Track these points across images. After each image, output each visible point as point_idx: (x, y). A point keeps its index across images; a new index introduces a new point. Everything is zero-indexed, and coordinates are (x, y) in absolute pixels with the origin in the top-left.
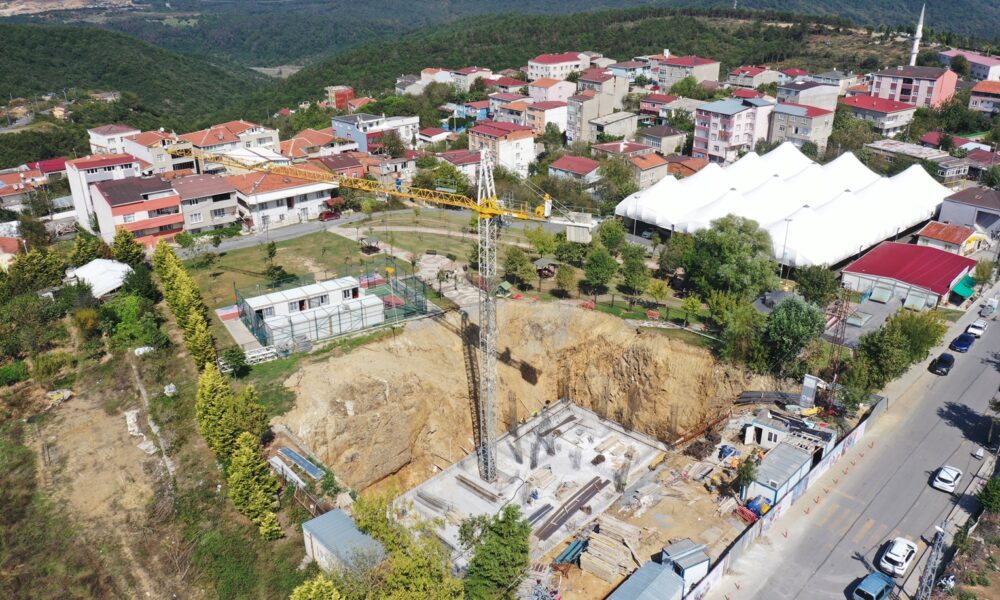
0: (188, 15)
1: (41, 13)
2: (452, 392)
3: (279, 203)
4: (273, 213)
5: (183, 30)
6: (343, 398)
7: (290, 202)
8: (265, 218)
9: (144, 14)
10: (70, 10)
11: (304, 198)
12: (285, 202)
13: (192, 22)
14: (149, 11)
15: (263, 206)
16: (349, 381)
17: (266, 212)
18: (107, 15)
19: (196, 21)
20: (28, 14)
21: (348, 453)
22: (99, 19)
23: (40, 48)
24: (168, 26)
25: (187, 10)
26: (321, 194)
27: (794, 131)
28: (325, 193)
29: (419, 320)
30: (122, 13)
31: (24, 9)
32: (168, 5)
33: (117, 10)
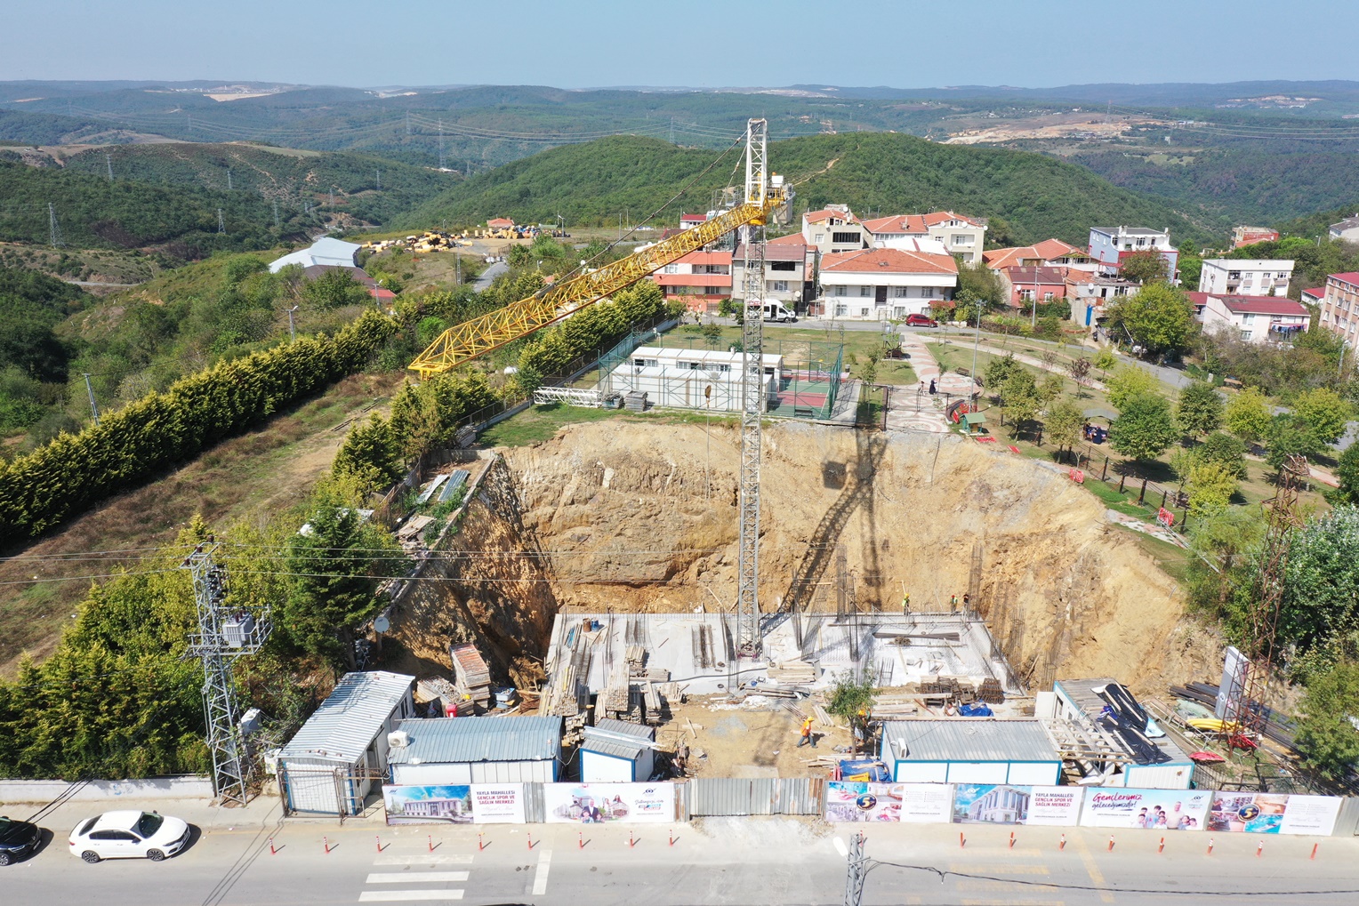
0: (1188, 151)
1: (1005, 142)
2: (790, 527)
3: (864, 291)
4: (854, 304)
5: (1168, 170)
6: (607, 464)
7: (881, 294)
8: (840, 309)
9: (1126, 147)
10: (1038, 140)
11: (903, 291)
12: (873, 292)
13: (1187, 160)
14: (1136, 144)
15: (841, 290)
16: (631, 449)
17: (843, 300)
18: (1081, 147)
19: (1191, 159)
20: (991, 143)
21: (579, 531)
22: (1065, 151)
24: (1151, 163)
25: (1191, 146)
26: (927, 291)
28: (935, 293)
29: (811, 424)
30: (1099, 145)
31: (990, 137)
32: (1167, 138)
33: (1095, 142)
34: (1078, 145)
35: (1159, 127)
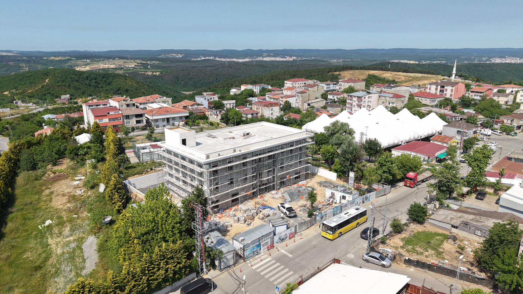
0: (156, 70)
3: (163, 120)
4: (161, 124)
5: (153, 76)
7: (168, 120)
8: (157, 126)
9: (139, 70)
10: (109, 69)
11: (174, 119)
12: (166, 120)
14: (141, 69)
15: (156, 121)
17: (157, 124)
19: (159, 73)
22: (121, 72)
23: (94, 81)
24: (147, 74)
25: (157, 69)
27: (388, 104)
28: (183, 117)
30: (130, 70)
32: (149, 67)
33: (128, 69)
34: (123, 70)
35: (145, 63)
